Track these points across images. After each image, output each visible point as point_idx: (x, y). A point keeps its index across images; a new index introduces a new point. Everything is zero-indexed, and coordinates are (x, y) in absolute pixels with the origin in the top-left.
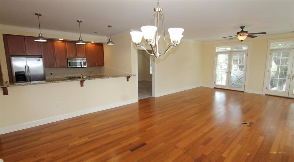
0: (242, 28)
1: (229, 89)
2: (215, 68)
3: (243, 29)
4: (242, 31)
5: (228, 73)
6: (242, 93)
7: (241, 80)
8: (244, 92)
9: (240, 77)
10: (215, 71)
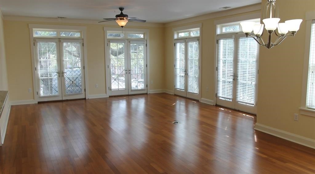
0: (121, 9)
1: (64, 98)
2: (35, 67)
3: (122, 11)
4: (122, 13)
5: (59, 73)
6: (84, 101)
7: (75, 82)
8: (85, 99)
9: (73, 78)
10: (36, 71)
